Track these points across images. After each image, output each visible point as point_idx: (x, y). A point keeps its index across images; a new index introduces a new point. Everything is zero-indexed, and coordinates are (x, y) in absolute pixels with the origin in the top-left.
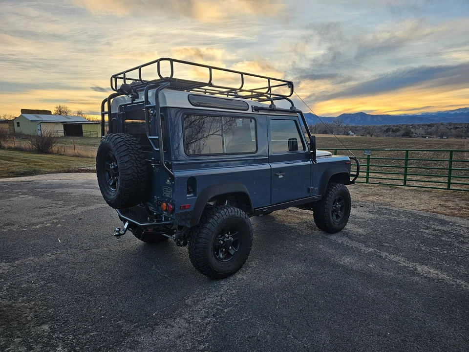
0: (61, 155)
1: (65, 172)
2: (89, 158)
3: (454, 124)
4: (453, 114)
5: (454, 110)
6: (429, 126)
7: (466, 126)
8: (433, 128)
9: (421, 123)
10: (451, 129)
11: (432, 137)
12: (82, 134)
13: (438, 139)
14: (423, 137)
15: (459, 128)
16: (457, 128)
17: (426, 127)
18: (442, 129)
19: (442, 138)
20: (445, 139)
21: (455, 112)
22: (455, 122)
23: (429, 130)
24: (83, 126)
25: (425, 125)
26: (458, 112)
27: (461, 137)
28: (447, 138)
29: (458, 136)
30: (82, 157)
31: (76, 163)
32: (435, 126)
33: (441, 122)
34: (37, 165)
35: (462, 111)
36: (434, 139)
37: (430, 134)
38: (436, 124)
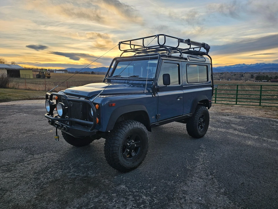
0: (16, 89)
1: (28, 99)
2: (37, 91)
3: (234, 73)
4: (233, 67)
5: (234, 65)
6: (221, 73)
7: (240, 74)
8: (223, 75)
9: (217, 72)
10: (232, 75)
11: (223, 79)
12: (20, 76)
13: (226, 81)
14: (218, 80)
15: (236, 75)
16: (235, 75)
17: (220, 74)
18: (228, 75)
19: (228, 80)
20: (230, 81)
21: (234, 66)
22: (234, 71)
23: (221, 76)
24: (20, 71)
25: (219, 73)
26: (235, 66)
27: (238, 80)
28: (231, 80)
29: (236, 79)
30: (32, 90)
31: (31, 94)
32: (224, 74)
33: (227, 72)
34: (7, 95)
35: (237, 66)
36: (225, 81)
37: (222, 78)
38: (225, 73)
